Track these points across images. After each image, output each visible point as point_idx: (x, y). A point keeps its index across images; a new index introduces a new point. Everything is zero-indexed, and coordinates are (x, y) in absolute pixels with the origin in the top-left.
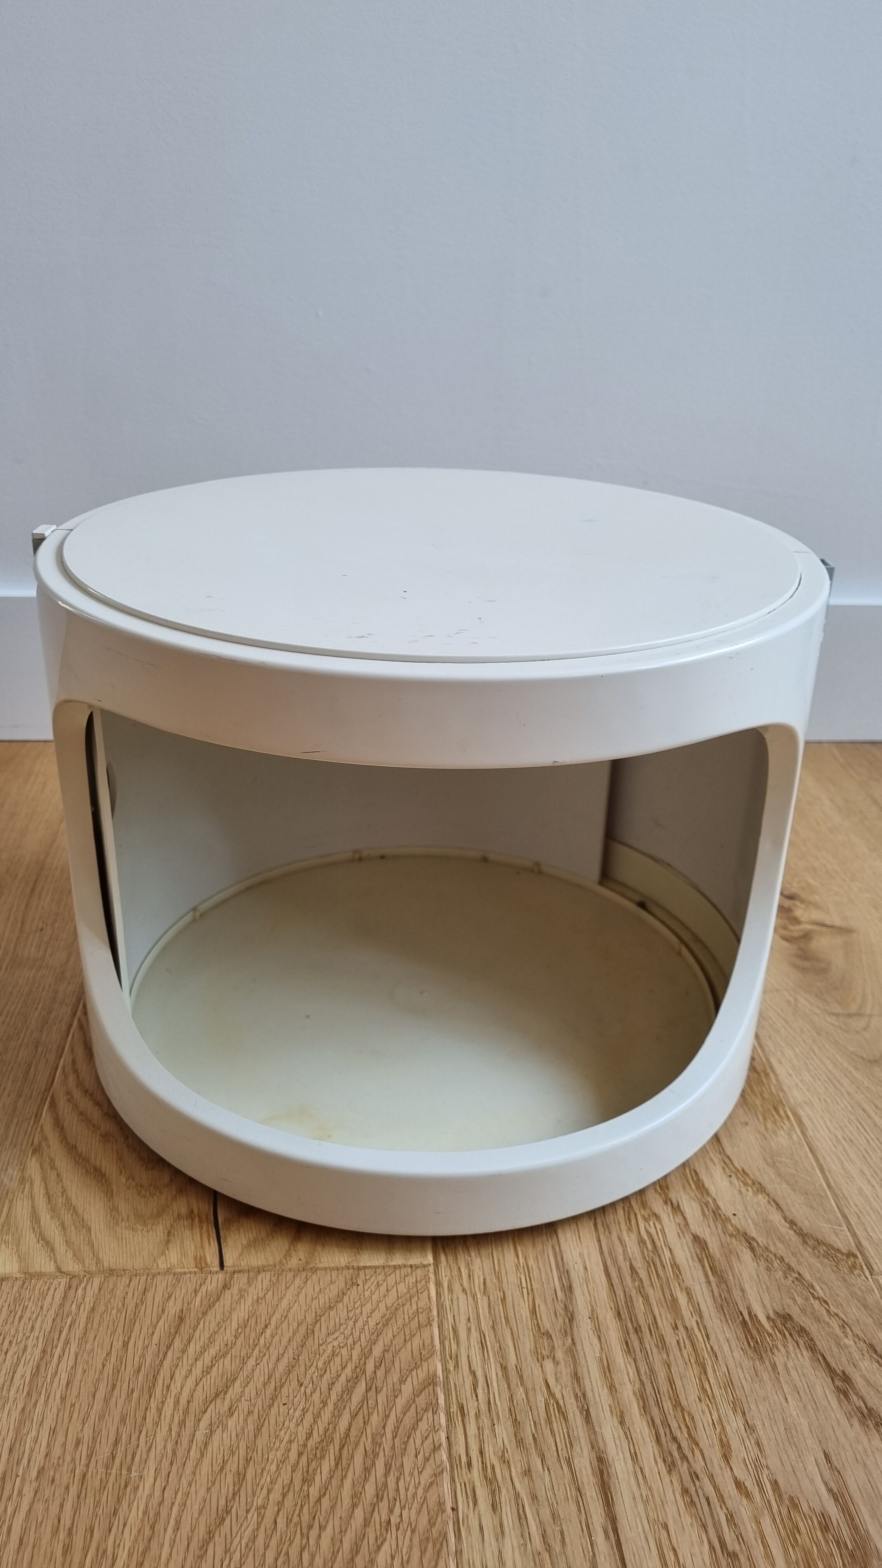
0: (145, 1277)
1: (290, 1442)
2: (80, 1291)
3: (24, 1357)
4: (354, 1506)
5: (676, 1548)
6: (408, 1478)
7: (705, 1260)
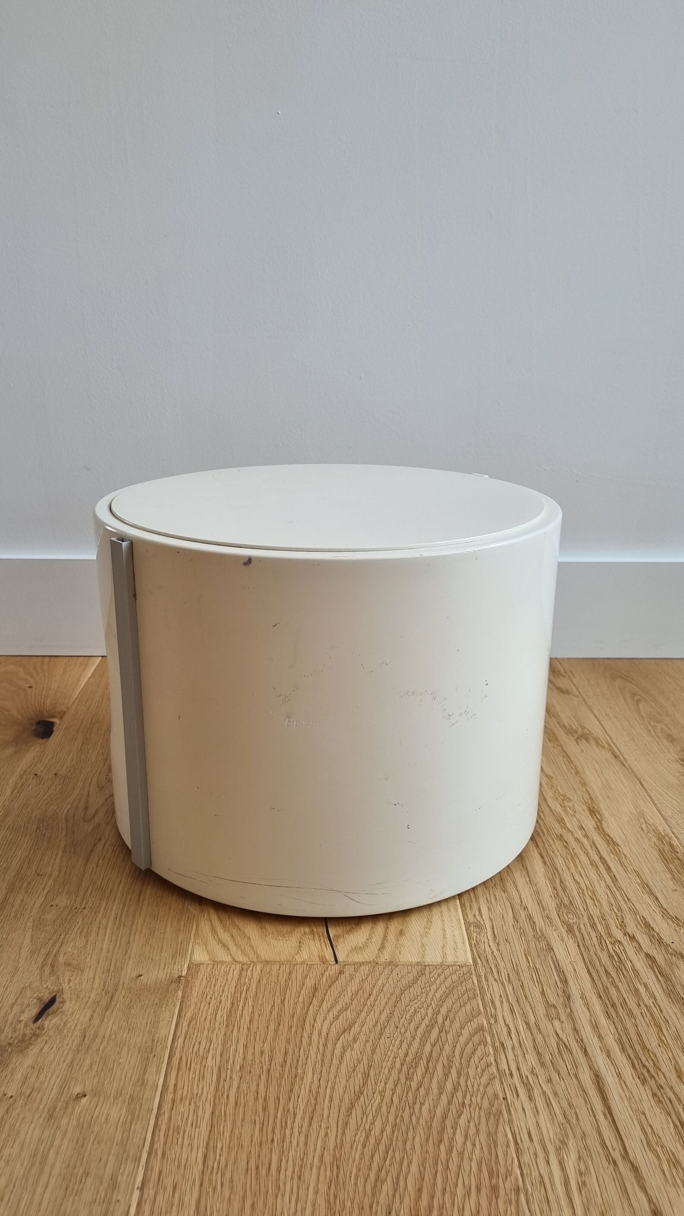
0: (289, 965)
1: (395, 1058)
2: (249, 972)
3: (221, 1006)
4: (440, 1093)
5: (652, 1124)
6: (472, 1080)
7: (655, 968)
